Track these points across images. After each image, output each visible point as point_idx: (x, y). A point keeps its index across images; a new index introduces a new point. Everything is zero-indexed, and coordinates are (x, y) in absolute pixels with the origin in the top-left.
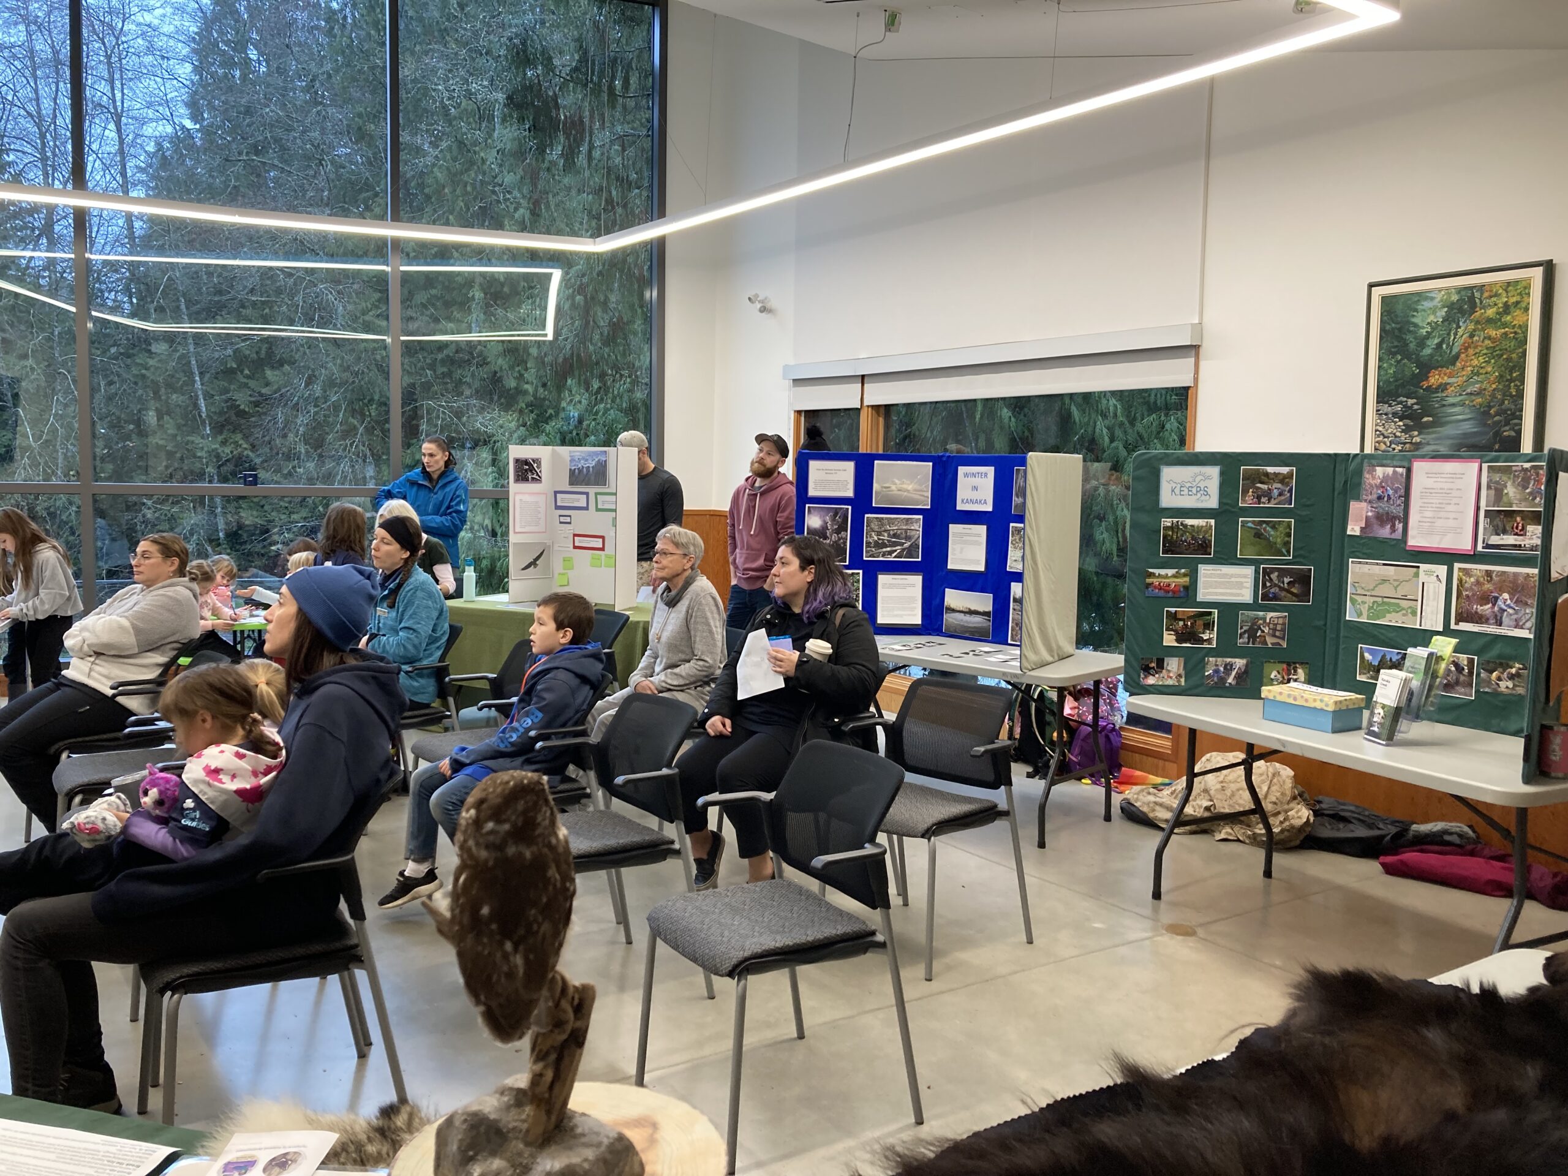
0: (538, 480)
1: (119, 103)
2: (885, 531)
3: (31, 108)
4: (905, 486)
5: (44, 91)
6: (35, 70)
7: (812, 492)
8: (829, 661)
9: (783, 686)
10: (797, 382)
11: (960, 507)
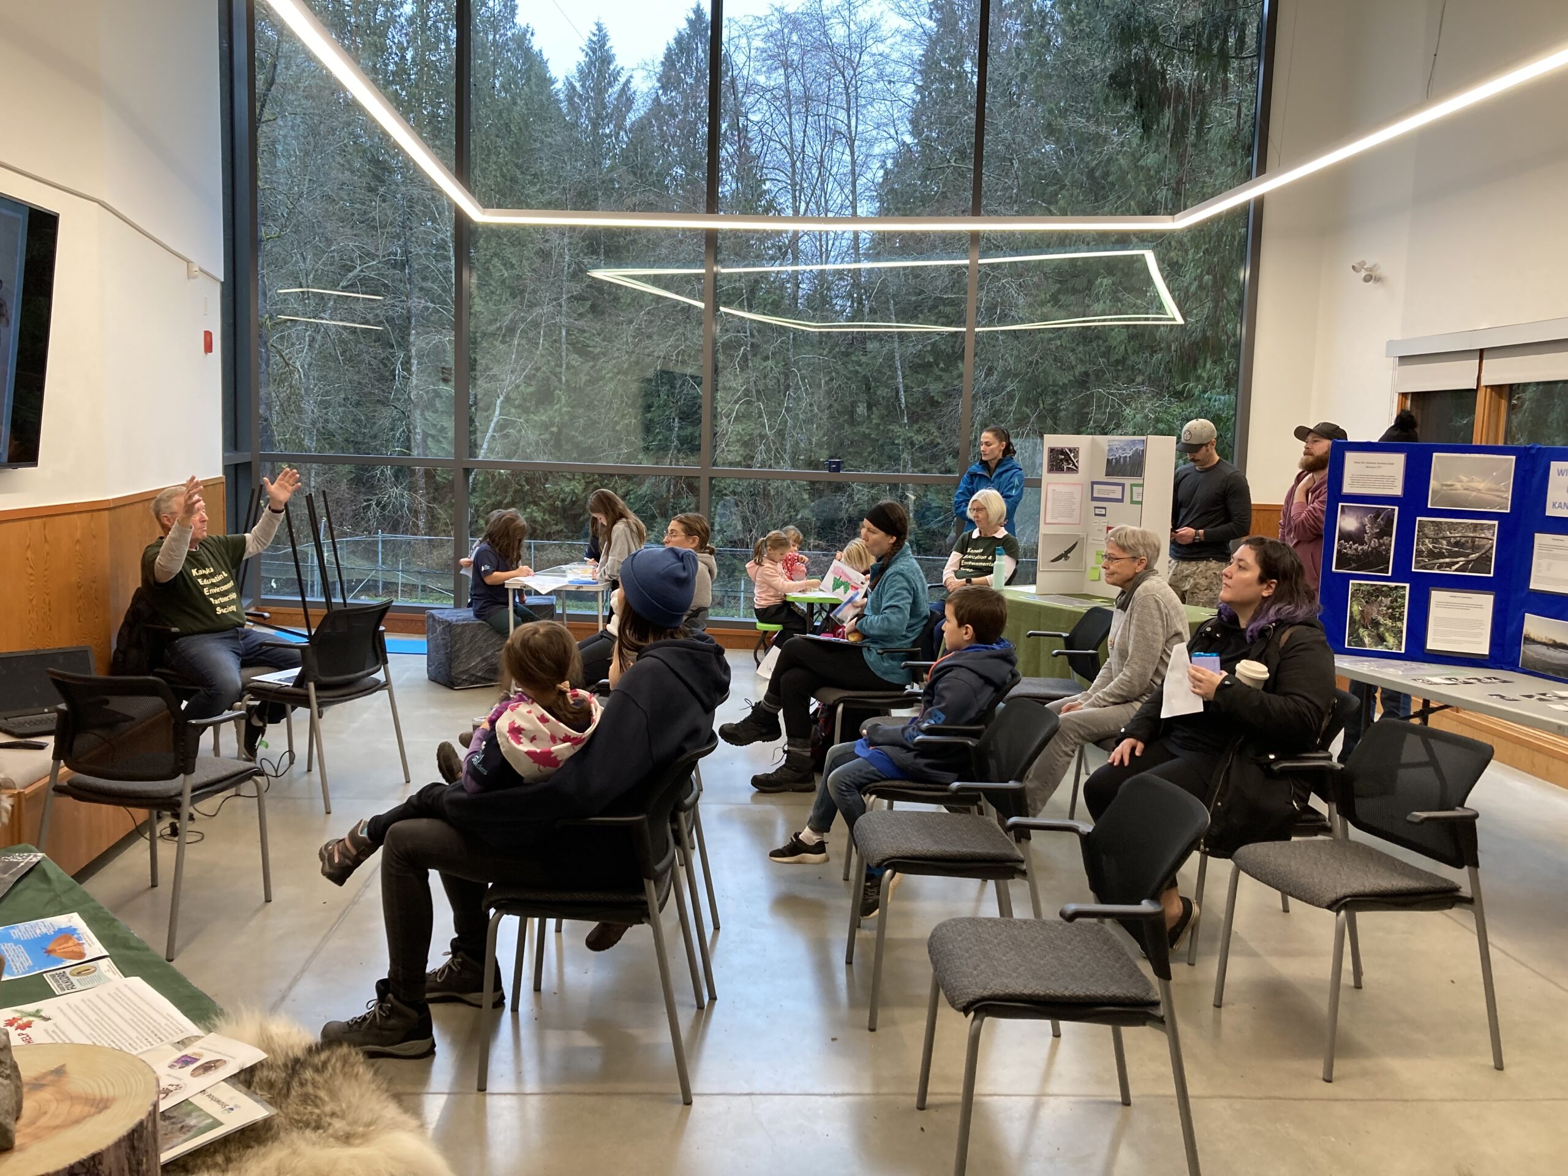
0: (1074, 470)
1: (853, 129)
2: (1444, 538)
3: (786, 140)
4: (1475, 485)
5: (797, 125)
6: (790, 108)
7: (1347, 489)
8: (1264, 689)
9: (1201, 709)
10: (1404, 359)
11: (1550, 512)
